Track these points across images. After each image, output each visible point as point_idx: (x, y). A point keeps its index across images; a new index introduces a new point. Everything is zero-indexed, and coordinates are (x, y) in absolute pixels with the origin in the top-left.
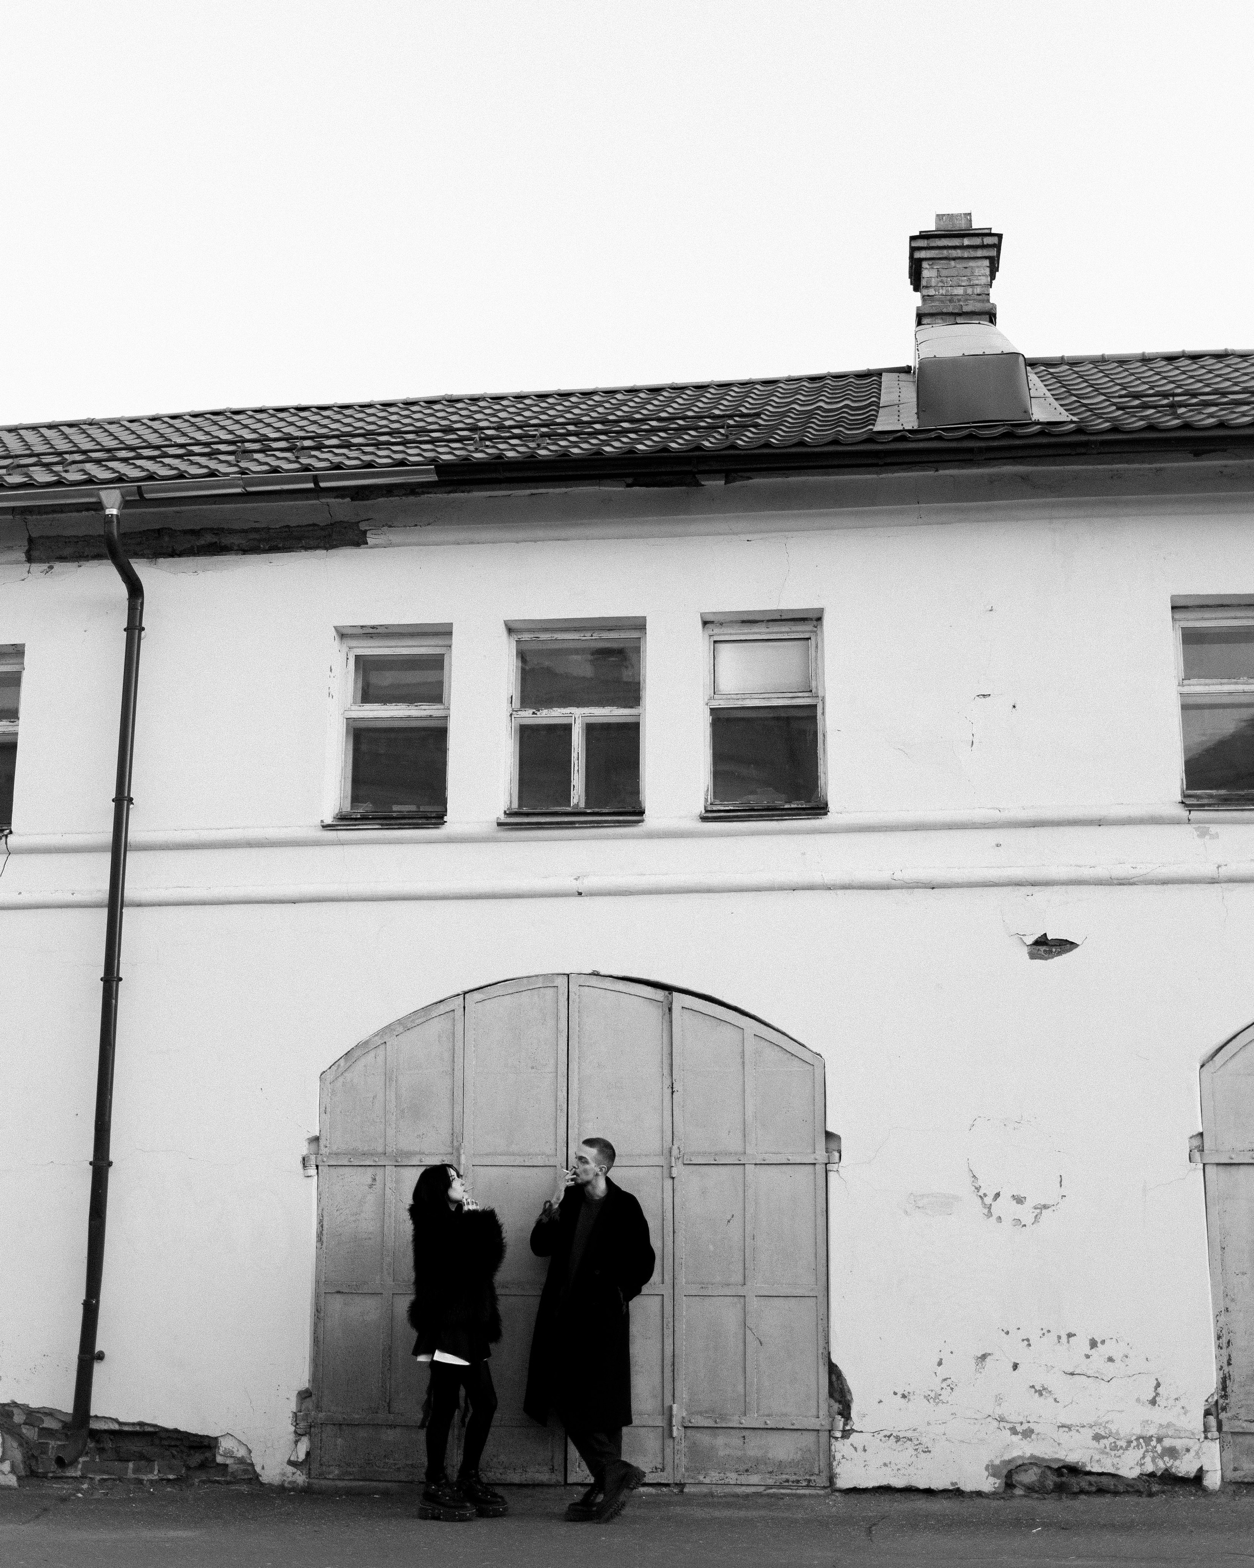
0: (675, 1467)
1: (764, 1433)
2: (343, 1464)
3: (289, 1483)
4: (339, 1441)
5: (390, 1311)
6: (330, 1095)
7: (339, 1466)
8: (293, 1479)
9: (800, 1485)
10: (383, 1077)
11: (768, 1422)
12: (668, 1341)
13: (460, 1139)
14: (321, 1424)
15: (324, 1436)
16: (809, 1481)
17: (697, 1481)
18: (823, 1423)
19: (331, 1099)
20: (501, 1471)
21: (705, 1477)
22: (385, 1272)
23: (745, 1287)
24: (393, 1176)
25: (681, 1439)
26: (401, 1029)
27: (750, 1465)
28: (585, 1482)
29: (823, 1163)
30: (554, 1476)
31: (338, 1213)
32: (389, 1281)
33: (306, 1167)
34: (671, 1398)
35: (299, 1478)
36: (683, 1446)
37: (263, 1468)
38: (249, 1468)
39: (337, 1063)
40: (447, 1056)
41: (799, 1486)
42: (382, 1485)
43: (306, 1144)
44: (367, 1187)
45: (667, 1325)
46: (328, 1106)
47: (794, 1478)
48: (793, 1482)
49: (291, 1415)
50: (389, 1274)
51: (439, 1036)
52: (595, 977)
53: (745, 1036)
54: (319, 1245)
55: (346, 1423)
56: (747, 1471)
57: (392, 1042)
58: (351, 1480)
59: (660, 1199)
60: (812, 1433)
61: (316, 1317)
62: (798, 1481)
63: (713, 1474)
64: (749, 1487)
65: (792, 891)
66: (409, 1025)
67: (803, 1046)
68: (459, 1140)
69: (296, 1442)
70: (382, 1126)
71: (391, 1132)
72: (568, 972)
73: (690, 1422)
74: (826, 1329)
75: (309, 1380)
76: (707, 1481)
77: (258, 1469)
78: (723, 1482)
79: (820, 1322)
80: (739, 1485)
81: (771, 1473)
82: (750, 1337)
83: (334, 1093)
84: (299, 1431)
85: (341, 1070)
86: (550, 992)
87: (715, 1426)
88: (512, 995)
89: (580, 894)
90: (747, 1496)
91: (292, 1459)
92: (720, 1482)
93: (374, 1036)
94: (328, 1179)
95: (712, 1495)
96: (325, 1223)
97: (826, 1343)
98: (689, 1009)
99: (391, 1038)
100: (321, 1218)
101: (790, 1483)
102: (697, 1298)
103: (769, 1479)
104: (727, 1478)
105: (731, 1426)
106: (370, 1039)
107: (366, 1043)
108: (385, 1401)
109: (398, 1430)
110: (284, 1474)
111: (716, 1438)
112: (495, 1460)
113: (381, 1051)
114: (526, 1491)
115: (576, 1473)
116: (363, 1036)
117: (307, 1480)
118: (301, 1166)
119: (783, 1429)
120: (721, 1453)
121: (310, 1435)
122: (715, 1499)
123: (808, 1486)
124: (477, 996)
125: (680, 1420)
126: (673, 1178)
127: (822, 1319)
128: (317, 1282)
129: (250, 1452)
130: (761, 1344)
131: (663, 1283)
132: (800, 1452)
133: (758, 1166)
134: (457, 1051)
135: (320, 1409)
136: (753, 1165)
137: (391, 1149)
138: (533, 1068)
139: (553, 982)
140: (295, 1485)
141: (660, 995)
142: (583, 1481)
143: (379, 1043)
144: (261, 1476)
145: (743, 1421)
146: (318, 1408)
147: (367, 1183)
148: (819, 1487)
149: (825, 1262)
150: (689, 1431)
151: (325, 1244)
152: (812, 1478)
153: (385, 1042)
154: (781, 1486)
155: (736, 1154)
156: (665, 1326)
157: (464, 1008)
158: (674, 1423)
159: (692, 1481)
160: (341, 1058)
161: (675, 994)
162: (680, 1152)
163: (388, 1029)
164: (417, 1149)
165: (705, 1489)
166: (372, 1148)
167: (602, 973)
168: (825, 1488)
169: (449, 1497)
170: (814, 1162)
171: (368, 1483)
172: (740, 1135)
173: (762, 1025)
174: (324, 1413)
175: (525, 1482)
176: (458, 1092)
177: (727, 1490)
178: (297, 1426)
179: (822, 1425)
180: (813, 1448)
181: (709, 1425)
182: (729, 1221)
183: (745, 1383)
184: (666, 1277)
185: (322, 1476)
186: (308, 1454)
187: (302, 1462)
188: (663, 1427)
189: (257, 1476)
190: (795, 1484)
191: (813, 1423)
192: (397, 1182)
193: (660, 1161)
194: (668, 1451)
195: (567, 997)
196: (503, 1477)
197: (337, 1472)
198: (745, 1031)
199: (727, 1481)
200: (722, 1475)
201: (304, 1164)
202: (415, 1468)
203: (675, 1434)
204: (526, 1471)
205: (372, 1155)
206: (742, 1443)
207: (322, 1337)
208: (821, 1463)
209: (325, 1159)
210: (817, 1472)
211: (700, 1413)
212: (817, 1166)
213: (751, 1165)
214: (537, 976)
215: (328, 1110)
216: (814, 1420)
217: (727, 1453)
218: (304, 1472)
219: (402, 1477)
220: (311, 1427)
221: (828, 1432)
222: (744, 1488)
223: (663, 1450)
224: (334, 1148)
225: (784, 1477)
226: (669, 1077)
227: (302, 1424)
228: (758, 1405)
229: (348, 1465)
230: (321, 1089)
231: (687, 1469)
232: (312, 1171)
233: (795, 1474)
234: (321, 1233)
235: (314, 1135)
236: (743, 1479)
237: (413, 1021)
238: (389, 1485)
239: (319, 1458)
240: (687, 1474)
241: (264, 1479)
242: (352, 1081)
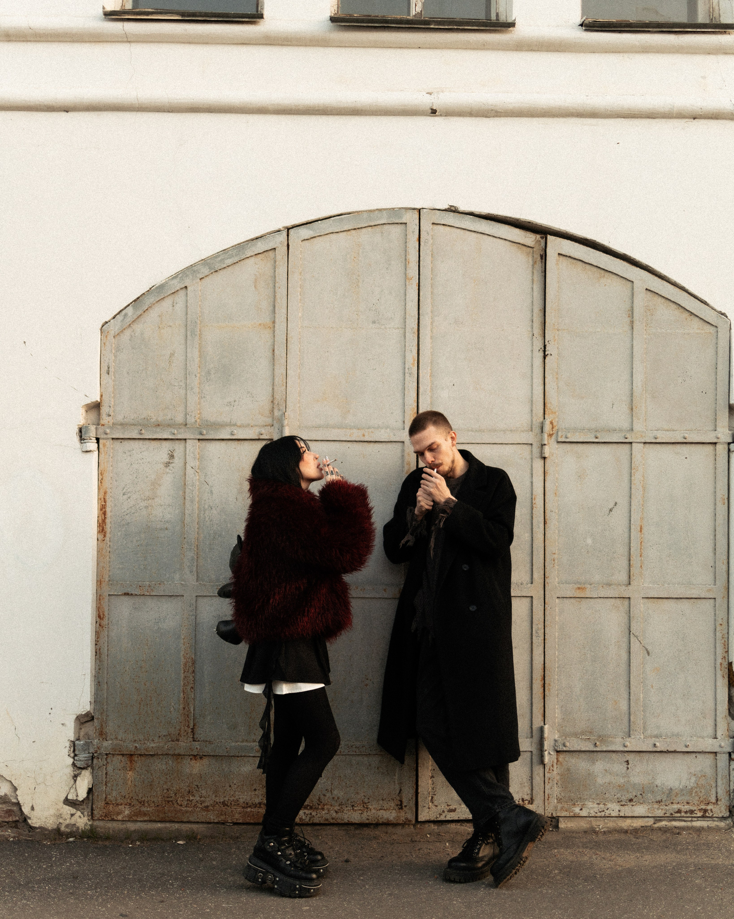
0: (546, 799)
1: (651, 756)
2: (135, 802)
3: (67, 826)
4: (130, 774)
5: (193, 617)
6: (113, 351)
7: (130, 804)
8: (73, 821)
9: (695, 815)
10: (183, 330)
11: (658, 744)
12: (538, 652)
13: (283, 408)
14: (107, 754)
15: (110, 768)
16: (705, 811)
17: (572, 814)
18: (723, 744)
19: (116, 357)
20: (337, 808)
21: (581, 809)
22: (187, 571)
23: (630, 587)
24: (196, 453)
25: (553, 766)
26: (205, 271)
27: (634, 794)
28: (439, 819)
29: (726, 443)
30: (402, 814)
31: (125, 497)
32: (191, 579)
33: (84, 439)
34: (541, 717)
35: (79, 820)
36: (555, 773)
37: (33, 808)
38: (15, 808)
39: (124, 312)
40: (265, 305)
41: (695, 817)
42: (185, 827)
43: (83, 411)
44: (162, 466)
45: (537, 633)
46: (112, 365)
47: (687, 807)
48: (686, 812)
49: (68, 744)
50: (191, 572)
51: (256, 281)
52: (452, 214)
53: (635, 289)
54: (101, 537)
55: (139, 752)
56: (631, 800)
57: (194, 286)
58: (145, 821)
59: (528, 484)
60: (707, 755)
61: (98, 624)
62: (692, 812)
63: (590, 804)
64: (635, 820)
65: (692, 120)
66: (218, 266)
67: (705, 303)
68: (281, 408)
69: (75, 777)
70: (183, 392)
71: (193, 399)
72: (418, 207)
73: (564, 745)
74: (726, 636)
75: (90, 702)
76: (584, 813)
77: (26, 810)
78: (603, 814)
79: (718, 628)
80: (621, 817)
81: (659, 802)
82: (635, 646)
83: (118, 349)
84: (78, 764)
85: (129, 320)
86: (397, 230)
87: (595, 749)
88: (349, 233)
89: (434, 112)
90: (636, 831)
91: (70, 797)
92: (599, 814)
93: (173, 278)
94: (111, 454)
95: (593, 831)
96: (108, 510)
97: (726, 652)
98: (566, 256)
99: (194, 282)
100: (103, 503)
101: (683, 814)
102: (572, 600)
103: (658, 809)
104: (607, 809)
105: (614, 749)
106: (166, 283)
107: (161, 287)
108: (188, 727)
109: (205, 761)
110: (60, 816)
111: (594, 763)
112: (328, 795)
113: (180, 298)
114: (366, 831)
115: (429, 808)
116: (159, 279)
117: (90, 823)
118: (76, 439)
119: (675, 752)
120: (600, 781)
121: (93, 769)
122: (601, 837)
123: (703, 817)
124: (305, 232)
125: (552, 743)
126: (545, 458)
127: (721, 625)
128: (99, 582)
129: (15, 789)
130: (648, 653)
131: (532, 583)
132: (693, 779)
133: (647, 445)
134: (278, 300)
135: (104, 736)
136: (642, 445)
137: (193, 420)
138: (374, 322)
139: (401, 217)
140: (75, 829)
141: (530, 239)
142: (437, 818)
143: (178, 288)
144: (30, 818)
145: (628, 744)
146: (102, 734)
147: (162, 461)
148: (717, 817)
149: (725, 557)
150: (561, 757)
151: (108, 535)
152: (709, 807)
153: (186, 287)
154: (672, 818)
155: (621, 430)
156: (534, 632)
157: (288, 245)
158: (546, 747)
159: (566, 814)
160: (129, 305)
161: (549, 237)
162: (553, 428)
163: (191, 270)
164: (227, 420)
165: (583, 824)
166: (169, 417)
167: (462, 208)
168: (723, 818)
169: (290, 861)
170: (715, 441)
171: (168, 825)
172: (625, 408)
173: (656, 278)
174: (110, 742)
175: (367, 822)
176: (280, 351)
177: (611, 824)
178: (76, 758)
179: (720, 746)
180: (709, 772)
181: (587, 749)
182: (611, 510)
183: (630, 699)
184: (536, 575)
185: (108, 817)
186: (90, 791)
187: (83, 801)
188: (531, 752)
189: (25, 819)
190: (688, 815)
191: (709, 744)
192: (201, 458)
193: (530, 437)
194: (538, 779)
195: (417, 236)
196: (340, 815)
197: (127, 812)
198: (634, 283)
199: (607, 813)
200: (601, 806)
201: (81, 437)
202: (227, 805)
203: (547, 759)
204: (367, 808)
205: (169, 426)
206: (625, 769)
207: (106, 649)
208: (719, 790)
209: (108, 431)
210: (713, 800)
211: (576, 735)
212: (718, 446)
213: (639, 444)
214: (380, 210)
215: (112, 370)
216: (711, 741)
217: (607, 781)
218: (86, 813)
219: (212, 817)
220: (93, 758)
221: (728, 755)
222: (629, 821)
223: (532, 778)
224: (120, 418)
225: (676, 807)
226: (541, 339)
227: (83, 756)
228: (645, 723)
229: (142, 803)
230: (103, 344)
231: (559, 800)
232: (92, 445)
233: (688, 803)
234: (104, 521)
235: (94, 400)
236: (627, 811)
237: (222, 261)
238: (195, 827)
239: (104, 796)
240: (559, 806)
241: (35, 821)
242: (142, 334)
